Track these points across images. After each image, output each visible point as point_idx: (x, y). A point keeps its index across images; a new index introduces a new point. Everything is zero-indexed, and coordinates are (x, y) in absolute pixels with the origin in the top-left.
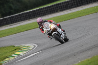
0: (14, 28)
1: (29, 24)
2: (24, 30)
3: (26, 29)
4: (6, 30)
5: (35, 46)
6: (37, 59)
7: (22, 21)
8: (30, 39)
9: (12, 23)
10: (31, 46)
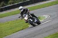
0: (36, 6)
1: (45, 4)
2: (42, 7)
3: (43, 7)
4: (31, 7)
5: (48, 17)
6: (50, 24)
7: (41, 2)
8: (46, 13)
9: (35, 3)
10: (46, 16)
